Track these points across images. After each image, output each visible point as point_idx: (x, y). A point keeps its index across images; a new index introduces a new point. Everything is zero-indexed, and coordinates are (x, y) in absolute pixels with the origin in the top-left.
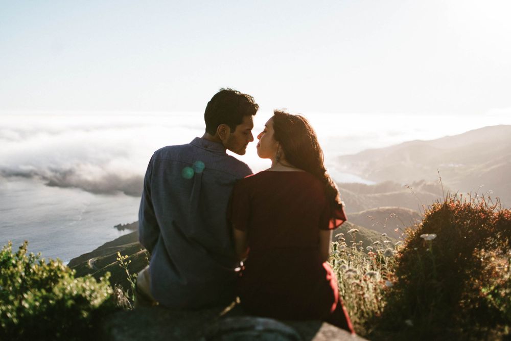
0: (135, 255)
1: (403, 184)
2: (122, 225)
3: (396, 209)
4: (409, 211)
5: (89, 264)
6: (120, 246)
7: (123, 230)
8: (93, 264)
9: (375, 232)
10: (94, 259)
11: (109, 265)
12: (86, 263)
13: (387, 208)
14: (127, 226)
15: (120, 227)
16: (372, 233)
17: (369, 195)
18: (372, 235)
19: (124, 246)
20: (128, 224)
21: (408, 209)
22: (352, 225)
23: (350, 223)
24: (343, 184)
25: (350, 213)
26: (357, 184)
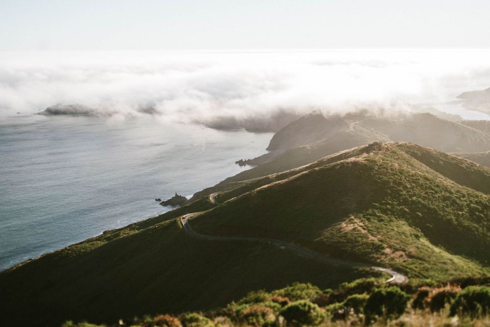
0: (253, 191)
2: (244, 160)
5: (211, 199)
6: (241, 182)
7: (245, 165)
8: (215, 198)
10: (216, 194)
11: (229, 200)
12: (208, 198)
14: (248, 162)
15: (241, 163)
19: (245, 181)
20: (249, 160)
22: (478, 165)
23: (475, 163)
24: (469, 121)
25: (476, 153)
26: (484, 121)
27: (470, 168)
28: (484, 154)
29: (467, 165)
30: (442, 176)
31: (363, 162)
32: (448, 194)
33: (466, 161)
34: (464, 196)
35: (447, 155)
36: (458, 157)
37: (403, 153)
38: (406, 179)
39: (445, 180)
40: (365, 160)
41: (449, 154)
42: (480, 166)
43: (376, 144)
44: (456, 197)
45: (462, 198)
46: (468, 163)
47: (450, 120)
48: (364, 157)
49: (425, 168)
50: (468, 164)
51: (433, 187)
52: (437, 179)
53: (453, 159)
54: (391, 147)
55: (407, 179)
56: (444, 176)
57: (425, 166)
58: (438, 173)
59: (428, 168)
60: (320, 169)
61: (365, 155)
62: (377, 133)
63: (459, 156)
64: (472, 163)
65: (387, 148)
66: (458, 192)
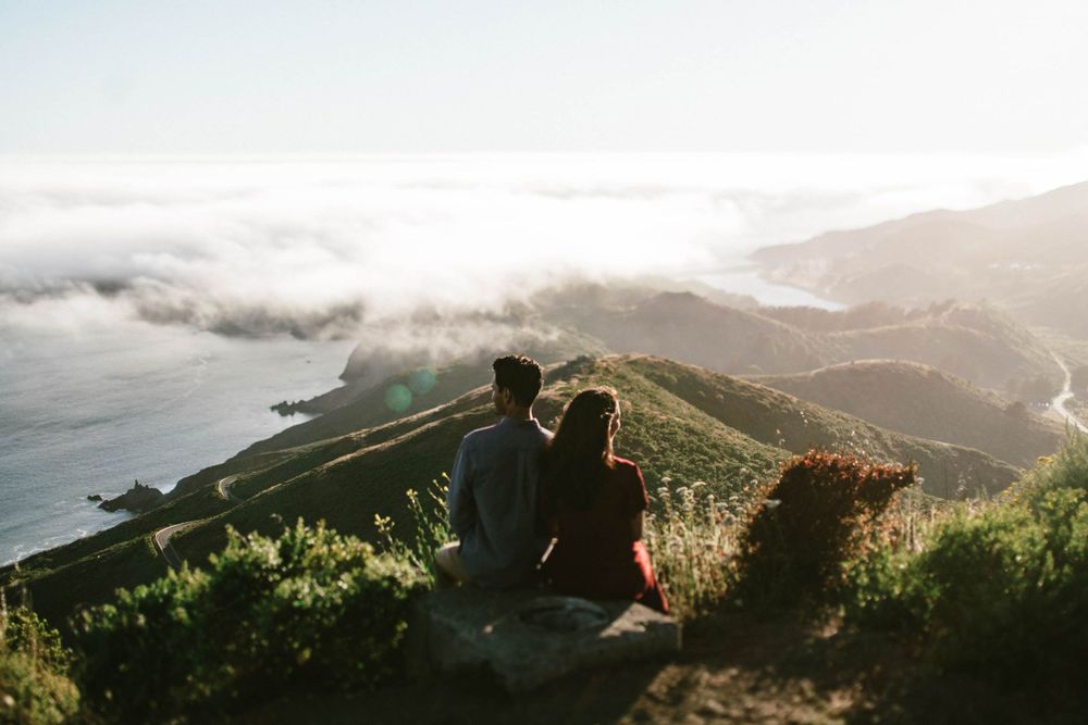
0: (319, 469)
1: (908, 309)
2: (289, 403)
3: (891, 364)
4: (921, 369)
5: (220, 490)
6: (286, 451)
7: (292, 414)
8: (229, 488)
9: (845, 415)
10: (231, 480)
11: (265, 491)
12: (214, 488)
13: (872, 361)
14: (301, 407)
15: (284, 409)
16: (838, 417)
17: (831, 334)
18: (839, 423)
19: (296, 449)
20: (302, 402)
21: (918, 365)
22: (795, 400)
23: (789, 396)
24: (774, 308)
25: (791, 375)
26: (804, 309)
27: (778, 407)
28: (805, 378)
29: (772, 400)
30: (722, 425)
31: (558, 398)
32: (736, 463)
33: (771, 392)
34: (769, 466)
35: (731, 381)
36: (753, 385)
37: (641, 378)
38: (648, 433)
39: (730, 434)
40: (561, 395)
41: (734, 378)
42: (798, 402)
43: (582, 359)
44: (752, 467)
45: (764, 471)
46: (775, 395)
47: (734, 307)
48: (560, 389)
49: (686, 408)
50: (776, 399)
51: (706, 449)
52: (712, 430)
53: (744, 388)
54: (615, 366)
55: (652, 432)
56: (726, 424)
57: (686, 404)
58: (714, 419)
59: (693, 408)
60: (465, 416)
61: (561, 384)
62: (581, 336)
63: (755, 382)
64: (783, 396)
65: (606, 369)
66: (757, 456)
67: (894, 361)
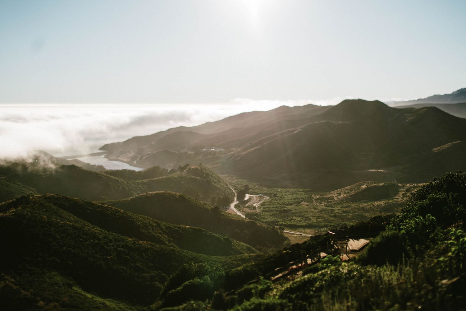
1: (170, 169)
3: (163, 193)
4: (176, 194)
9: (144, 217)
13: (155, 192)
16: (141, 218)
17: (137, 181)
18: (142, 220)
21: (174, 193)
22: (122, 211)
23: (119, 210)
24: (112, 171)
25: (120, 200)
26: (126, 170)
27: (115, 215)
28: (126, 201)
29: (112, 212)
30: (90, 224)
31: (11, 217)
32: (96, 241)
33: (111, 208)
34: (111, 241)
35: (93, 204)
36: (103, 205)
37: (51, 205)
38: (55, 230)
39: (93, 228)
40: (13, 215)
41: (95, 203)
42: (123, 212)
43: (23, 197)
44: (104, 243)
45: (109, 244)
46: (113, 209)
47: (94, 171)
48: (12, 212)
49: (73, 217)
50: (113, 211)
51: (82, 236)
52: (85, 227)
53: (99, 207)
54: (39, 200)
55: (56, 230)
56: (91, 224)
57: (73, 216)
58: (86, 222)
59: (76, 217)
61: (13, 210)
62: (24, 187)
63: (105, 204)
64: (116, 210)
65: (35, 201)
66: (105, 238)
67: (164, 192)
